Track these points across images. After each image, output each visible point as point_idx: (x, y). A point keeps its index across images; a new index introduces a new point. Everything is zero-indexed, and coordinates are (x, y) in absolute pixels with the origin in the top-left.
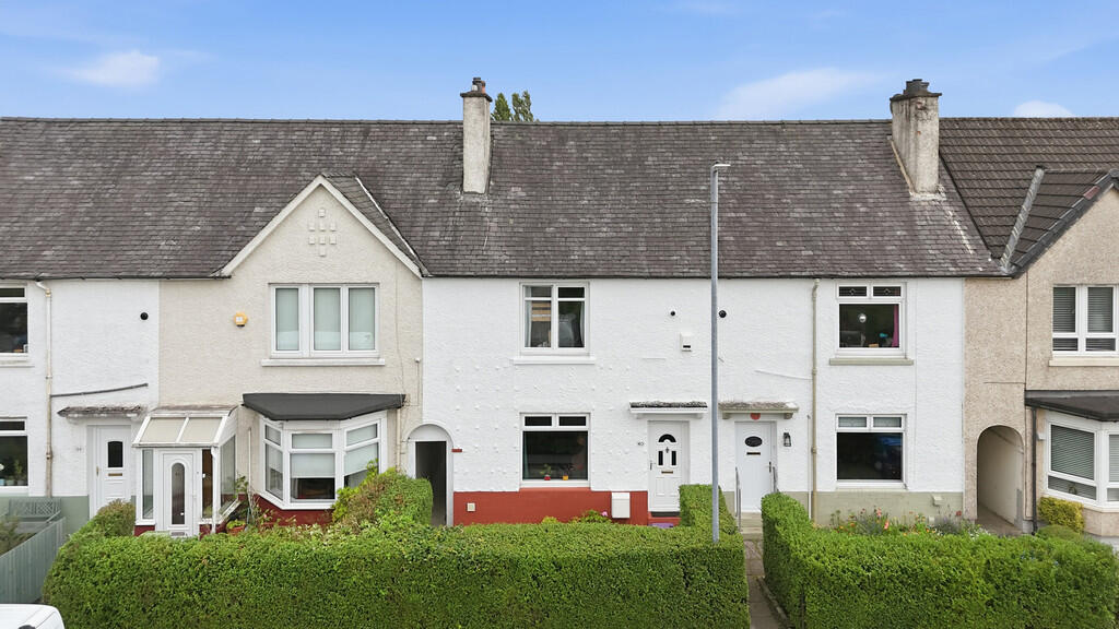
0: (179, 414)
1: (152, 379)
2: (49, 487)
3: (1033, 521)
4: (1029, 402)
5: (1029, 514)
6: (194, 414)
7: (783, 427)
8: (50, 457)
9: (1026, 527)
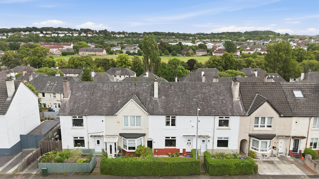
0: (110, 137)
1: (104, 131)
2: (88, 147)
3: (249, 154)
4: (249, 136)
5: (248, 153)
6: (112, 137)
7: (208, 139)
8: (88, 143)
9: (247, 155)
